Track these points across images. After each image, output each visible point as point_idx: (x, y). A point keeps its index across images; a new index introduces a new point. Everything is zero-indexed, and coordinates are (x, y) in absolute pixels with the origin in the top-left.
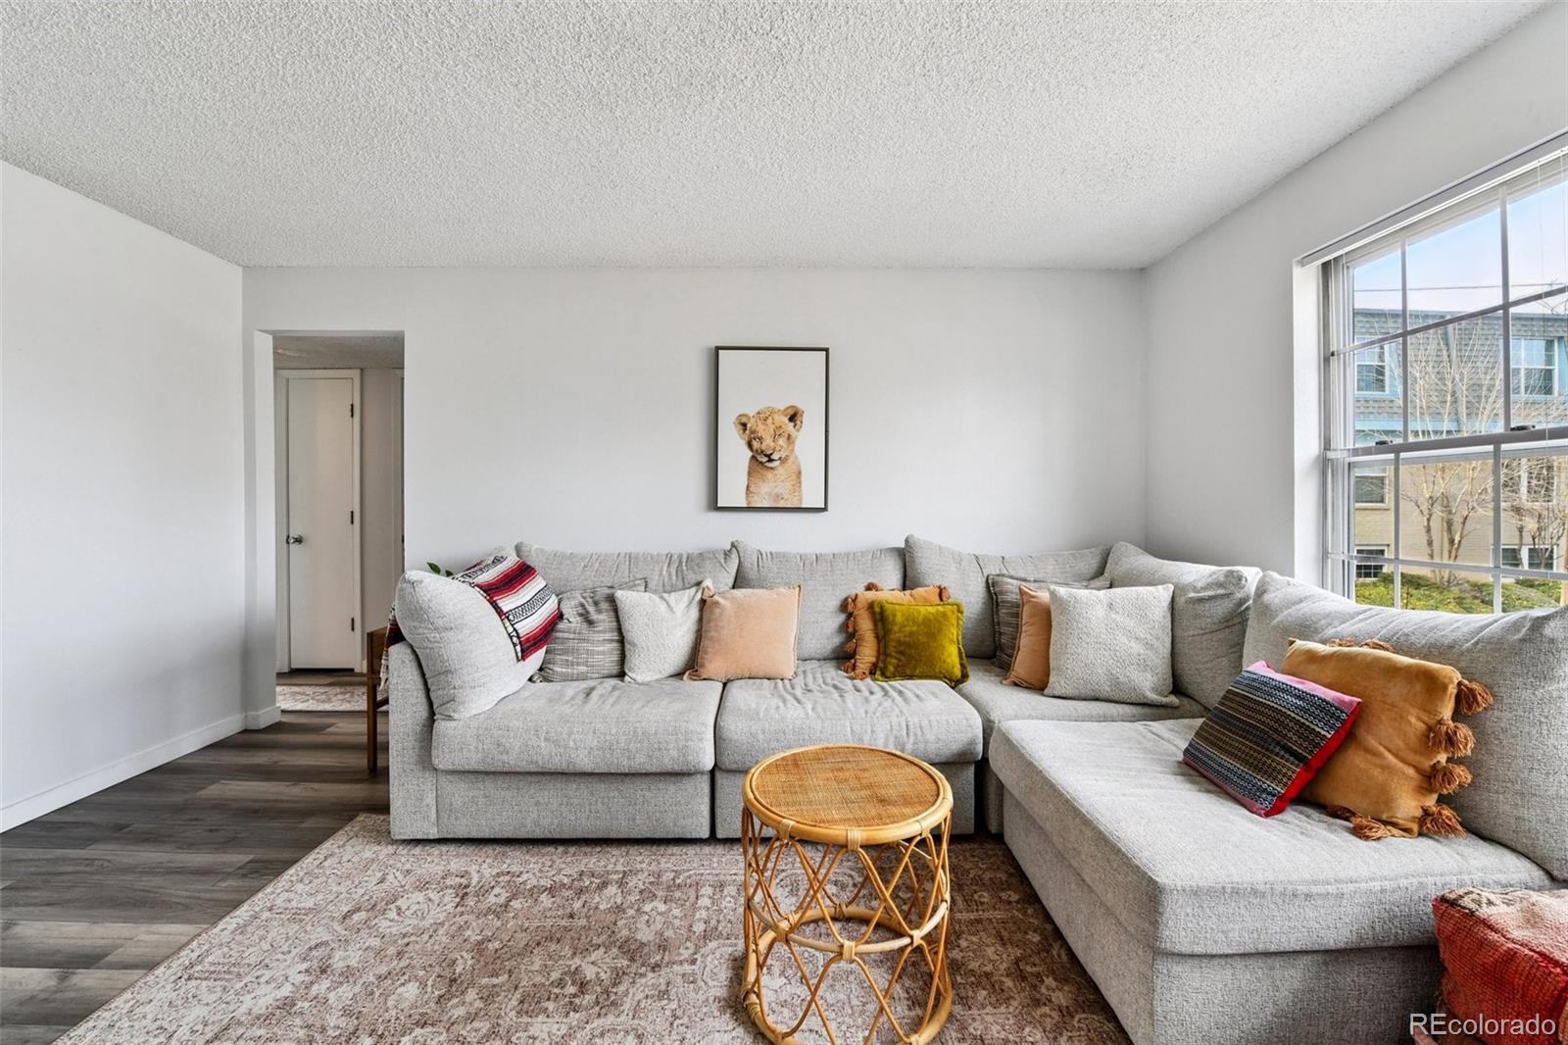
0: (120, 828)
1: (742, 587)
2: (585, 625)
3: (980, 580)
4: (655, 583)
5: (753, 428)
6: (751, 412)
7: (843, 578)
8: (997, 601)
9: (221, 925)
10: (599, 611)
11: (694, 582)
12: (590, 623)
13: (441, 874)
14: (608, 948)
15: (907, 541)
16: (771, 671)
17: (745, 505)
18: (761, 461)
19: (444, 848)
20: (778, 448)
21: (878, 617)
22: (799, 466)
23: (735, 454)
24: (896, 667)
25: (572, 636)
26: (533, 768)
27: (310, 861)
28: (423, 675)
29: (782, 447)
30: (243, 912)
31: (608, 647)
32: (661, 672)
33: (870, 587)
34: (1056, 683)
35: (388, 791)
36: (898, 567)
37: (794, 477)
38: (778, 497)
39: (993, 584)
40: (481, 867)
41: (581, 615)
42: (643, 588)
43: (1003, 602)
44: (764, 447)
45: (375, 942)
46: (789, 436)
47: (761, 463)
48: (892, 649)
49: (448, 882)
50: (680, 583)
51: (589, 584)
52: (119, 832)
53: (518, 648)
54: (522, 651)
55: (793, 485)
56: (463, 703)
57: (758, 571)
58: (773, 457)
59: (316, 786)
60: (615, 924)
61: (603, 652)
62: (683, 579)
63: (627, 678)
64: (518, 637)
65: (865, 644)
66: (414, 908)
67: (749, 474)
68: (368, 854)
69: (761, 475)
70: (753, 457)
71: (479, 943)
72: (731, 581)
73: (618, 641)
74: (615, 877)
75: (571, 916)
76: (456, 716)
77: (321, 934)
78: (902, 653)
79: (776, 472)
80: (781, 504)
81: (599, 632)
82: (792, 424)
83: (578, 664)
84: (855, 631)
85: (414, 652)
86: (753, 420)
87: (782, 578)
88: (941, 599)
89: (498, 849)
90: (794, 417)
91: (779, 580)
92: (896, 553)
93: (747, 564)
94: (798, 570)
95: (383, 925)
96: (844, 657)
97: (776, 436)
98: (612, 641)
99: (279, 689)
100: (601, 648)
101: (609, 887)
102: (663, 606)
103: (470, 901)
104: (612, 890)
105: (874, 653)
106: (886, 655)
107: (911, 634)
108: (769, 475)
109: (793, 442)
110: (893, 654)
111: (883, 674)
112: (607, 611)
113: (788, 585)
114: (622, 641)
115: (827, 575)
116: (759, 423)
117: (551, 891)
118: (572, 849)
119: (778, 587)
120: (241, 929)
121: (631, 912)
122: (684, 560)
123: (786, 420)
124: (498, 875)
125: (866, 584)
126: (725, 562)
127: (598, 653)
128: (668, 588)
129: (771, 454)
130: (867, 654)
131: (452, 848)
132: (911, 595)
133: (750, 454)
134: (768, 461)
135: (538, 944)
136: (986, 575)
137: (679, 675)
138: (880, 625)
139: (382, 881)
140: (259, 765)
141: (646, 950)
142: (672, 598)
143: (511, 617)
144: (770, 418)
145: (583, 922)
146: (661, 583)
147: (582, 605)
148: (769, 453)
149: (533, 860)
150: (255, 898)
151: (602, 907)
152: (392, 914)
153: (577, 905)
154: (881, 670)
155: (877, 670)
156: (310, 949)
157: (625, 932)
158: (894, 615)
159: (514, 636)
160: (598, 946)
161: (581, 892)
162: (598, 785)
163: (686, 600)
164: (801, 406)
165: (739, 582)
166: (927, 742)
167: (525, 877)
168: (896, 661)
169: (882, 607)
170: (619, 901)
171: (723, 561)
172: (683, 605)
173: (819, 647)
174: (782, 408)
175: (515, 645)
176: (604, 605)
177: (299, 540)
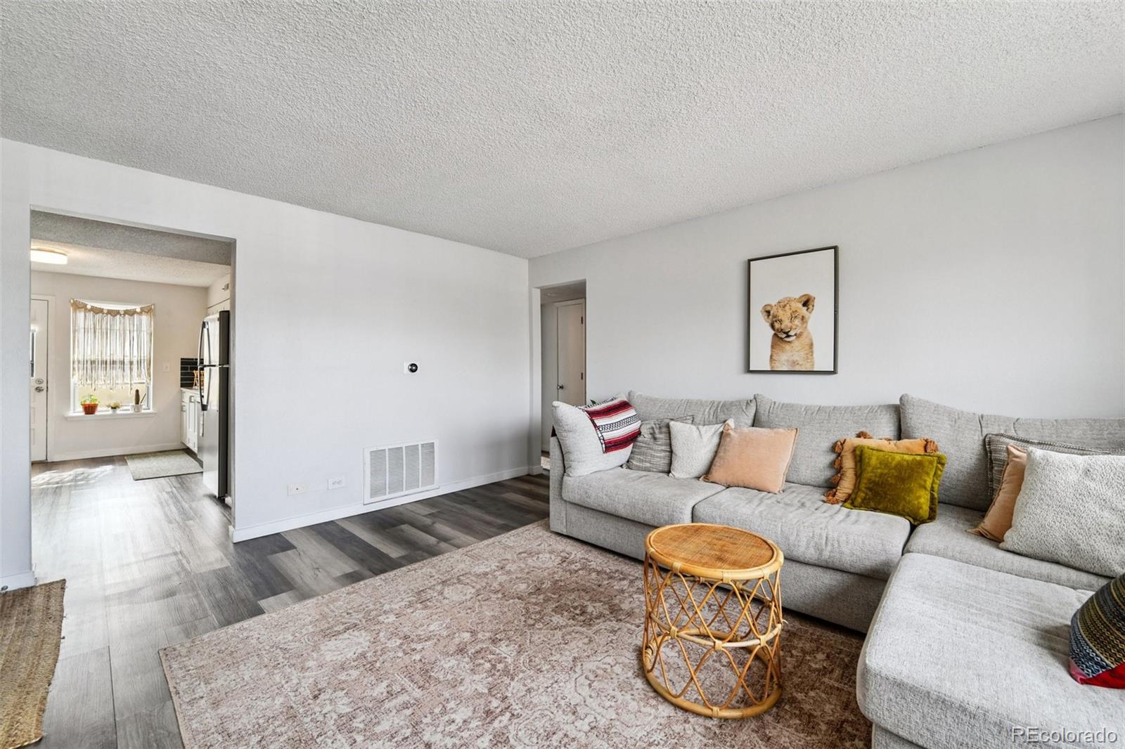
0: (474, 501)
1: (756, 427)
2: (652, 440)
3: (976, 438)
4: (699, 419)
5: (775, 314)
6: (774, 303)
7: (837, 425)
8: (991, 459)
9: (483, 542)
10: (661, 433)
11: (723, 420)
12: (655, 439)
13: (561, 550)
14: (605, 604)
15: (901, 399)
16: (760, 485)
17: (769, 369)
18: (781, 337)
19: (569, 541)
20: (794, 327)
21: (858, 458)
22: (811, 340)
23: (762, 333)
24: (864, 500)
25: (644, 445)
26: (599, 508)
27: (521, 530)
28: (562, 452)
29: (797, 326)
30: (491, 540)
31: (663, 454)
32: (690, 474)
33: (861, 435)
34: (1011, 538)
35: (549, 507)
36: (892, 421)
37: (807, 348)
38: (794, 363)
39: (989, 442)
40: (577, 552)
41: (651, 434)
42: (690, 422)
43: (996, 460)
44: (783, 327)
45: (523, 566)
46: (803, 317)
47: (781, 338)
48: (863, 485)
49: (562, 554)
50: (715, 420)
51: (661, 416)
52: (473, 503)
53: (604, 446)
54: (606, 448)
55: (807, 354)
56: (574, 469)
57: (768, 416)
58: (790, 334)
59: (539, 502)
60: (615, 596)
61: (660, 458)
62: (717, 418)
63: (670, 474)
64: (603, 440)
65: (845, 478)
66: (544, 559)
67: (773, 347)
68: (541, 534)
69: (782, 347)
70: (775, 335)
71: (557, 581)
72: (750, 422)
73: (669, 452)
74: (631, 578)
75: (599, 586)
76: (571, 475)
77: (509, 556)
78: (870, 490)
79: (792, 345)
80: (797, 368)
81: (660, 445)
82: (805, 308)
83: (646, 462)
84: (841, 468)
85: (559, 441)
86: (774, 308)
87: (786, 423)
88: (926, 451)
89: (589, 548)
90: (807, 303)
91: (783, 424)
92: (893, 409)
93: (761, 411)
94: (799, 417)
95: (530, 560)
96: (830, 487)
97: (792, 318)
98: (667, 451)
99: (542, 458)
100: (658, 455)
101: (625, 581)
102: (696, 433)
103: (564, 565)
104: (625, 582)
105: (852, 487)
106: (859, 490)
107: (881, 475)
108: (787, 347)
109: (807, 322)
110: (863, 489)
111: (852, 504)
112: (665, 433)
113: (789, 427)
114: (671, 452)
115: (823, 422)
116: (780, 310)
117: (599, 573)
118: (621, 559)
119: (779, 428)
120: (488, 546)
121: (626, 595)
122: (720, 405)
123: (800, 305)
124: (582, 558)
125: (857, 433)
126: (746, 408)
127: (657, 457)
128: (707, 423)
129: (789, 332)
130: (846, 486)
131: (571, 542)
132: (895, 445)
133: (773, 332)
134: (786, 337)
135: (578, 590)
136: (984, 435)
137: (698, 478)
138: (859, 464)
139: (540, 545)
140: (525, 489)
141: (621, 612)
142: (703, 429)
143: (601, 429)
144: (788, 305)
145: (602, 590)
146: (703, 419)
147: (653, 428)
148: (787, 331)
149: (601, 558)
150: (497, 537)
151: (615, 587)
152: (535, 558)
153: (606, 582)
154: (852, 500)
155: (851, 501)
156: (503, 560)
157: (617, 601)
158: (870, 459)
159: (601, 439)
160: (601, 602)
161: (611, 578)
162: (631, 527)
163: (713, 430)
164: (812, 294)
165: (756, 422)
166: (842, 553)
167: (592, 563)
168: (864, 495)
169: (862, 451)
170: (624, 588)
171: (744, 407)
172: (710, 434)
173: (813, 476)
174: (797, 297)
175: (602, 444)
176: (664, 430)
177: (562, 387)
